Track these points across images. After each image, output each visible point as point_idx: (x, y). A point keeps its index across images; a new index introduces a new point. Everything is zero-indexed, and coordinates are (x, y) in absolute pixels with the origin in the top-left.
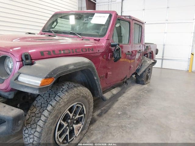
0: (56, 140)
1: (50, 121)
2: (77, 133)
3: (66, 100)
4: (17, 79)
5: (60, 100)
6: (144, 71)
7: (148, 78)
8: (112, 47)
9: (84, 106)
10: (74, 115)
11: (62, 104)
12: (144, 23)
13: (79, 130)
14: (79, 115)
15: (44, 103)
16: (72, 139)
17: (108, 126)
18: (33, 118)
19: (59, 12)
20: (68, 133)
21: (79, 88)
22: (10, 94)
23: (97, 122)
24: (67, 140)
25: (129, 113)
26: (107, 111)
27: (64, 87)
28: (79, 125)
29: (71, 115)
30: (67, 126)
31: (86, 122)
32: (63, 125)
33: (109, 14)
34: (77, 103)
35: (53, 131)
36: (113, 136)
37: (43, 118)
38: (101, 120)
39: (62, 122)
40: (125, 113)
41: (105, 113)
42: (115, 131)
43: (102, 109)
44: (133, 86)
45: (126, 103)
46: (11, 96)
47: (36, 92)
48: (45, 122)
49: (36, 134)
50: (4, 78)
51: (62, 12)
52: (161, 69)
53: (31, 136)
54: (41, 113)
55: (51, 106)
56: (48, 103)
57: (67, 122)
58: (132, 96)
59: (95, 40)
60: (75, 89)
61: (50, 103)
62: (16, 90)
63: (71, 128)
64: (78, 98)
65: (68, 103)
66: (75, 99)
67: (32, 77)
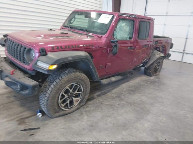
0: (59, 104)
1: (54, 91)
2: (76, 104)
3: (65, 80)
4: (36, 64)
5: (61, 79)
6: (152, 64)
7: (156, 70)
8: (112, 43)
9: (81, 86)
10: (74, 91)
11: (63, 82)
12: (154, 19)
13: (77, 102)
14: (77, 92)
15: (52, 80)
16: (72, 106)
17: (102, 103)
18: (45, 88)
19: (77, 10)
20: (68, 102)
21: (76, 73)
22: (33, 73)
23: (95, 100)
24: (68, 107)
25: (122, 97)
26: (106, 93)
27: (66, 72)
28: (77, 98)
29: (71, 91)
30: (68, 97)
31: (84, 98)
32: (65, 96)
33: (112, 15)
34: (75, 83)
35: (57, 98)
36: (102, 110)
37: (50, 89)
38: (98, 99)
39: (64, 94)
40: (119, 97)
41: (104, 94)
42: (105, 107)
43: (103, 91)
44: (140, 76)
45: (125, 90)
46: (34, 74)
47: (46, 73)
48: (51, 91)
49: (46, 98)
50: (29, 62)
51: (78, 10)
52: (180, 63)
53: (43, 99)
54: (50, 86)
55: (56, 82)
56: (54, 80)
57: (68, 95)
58: (133, 85)
59: (98, 37)
60: (73, 74)
61: (56, 80)
62: (36, 70)
63: (71, 99)
64: (75, 79)
65: (67, 82)
66: (73, 80)
67: (44, 63)
